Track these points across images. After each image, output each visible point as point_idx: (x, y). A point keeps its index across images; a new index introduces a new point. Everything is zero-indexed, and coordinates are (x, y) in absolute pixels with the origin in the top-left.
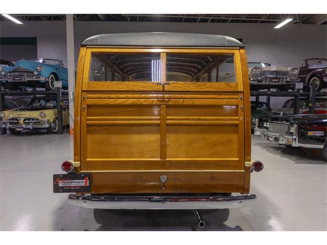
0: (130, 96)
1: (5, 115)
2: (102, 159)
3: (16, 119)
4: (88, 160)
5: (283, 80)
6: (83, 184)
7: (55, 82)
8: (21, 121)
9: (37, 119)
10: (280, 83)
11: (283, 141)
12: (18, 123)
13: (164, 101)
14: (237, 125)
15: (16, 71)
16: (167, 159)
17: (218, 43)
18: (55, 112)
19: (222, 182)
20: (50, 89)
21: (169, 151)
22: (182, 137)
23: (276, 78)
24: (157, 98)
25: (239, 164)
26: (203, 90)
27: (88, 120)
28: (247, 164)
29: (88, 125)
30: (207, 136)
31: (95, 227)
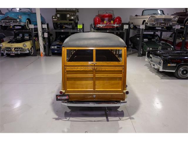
0: (82, 67)
1: (2, 45)
2: (73, 90)
3: (10, 48)
4: (68, 90)
5: (168, 24)
6: (66, 98)
7: (30, 25)
8: (13, 50)
9: (22, 48)
10: (166, 26)
12: (11, 50)
13: (95, 69)
14: (121, 78)
15: (6, 19)
16: (96, 90)
18: (31, 43)
19: (115, 97)
20: (27, 29)
21: (96, 87)
22: (101, 82)
23: (164, 23)
24: (92, 68)
25: (122, 91)
26: (109, 65)
27: (67, 76)
29: (67, 78)
30: (110, 81)
31: (69, 110)
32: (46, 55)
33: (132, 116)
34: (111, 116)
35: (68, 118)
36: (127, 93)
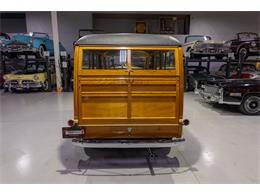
1: (7, 77)
3: (16, 81)
4: (83, 118)
5: (219, 51)
6: (81, 133)
7: (45, 52)
8: (20, 82)
9: (32, 81)
10: (217, 53)
11: (213, 99)
12: (18, 84)
13: (130, 82)
14: (175, 97)
16: (132, 118)
17: (165, 43)
18: (45, 75)
20: (41, 57)
23: (214, 49)
24: (126, 80)
27: (83, 94)
28: (181, 120)
31: (86, 158)
32: (64, 91)
33: (194, 166)
34: (157, 165)
35: (83, 171)
36: (187, 122)
